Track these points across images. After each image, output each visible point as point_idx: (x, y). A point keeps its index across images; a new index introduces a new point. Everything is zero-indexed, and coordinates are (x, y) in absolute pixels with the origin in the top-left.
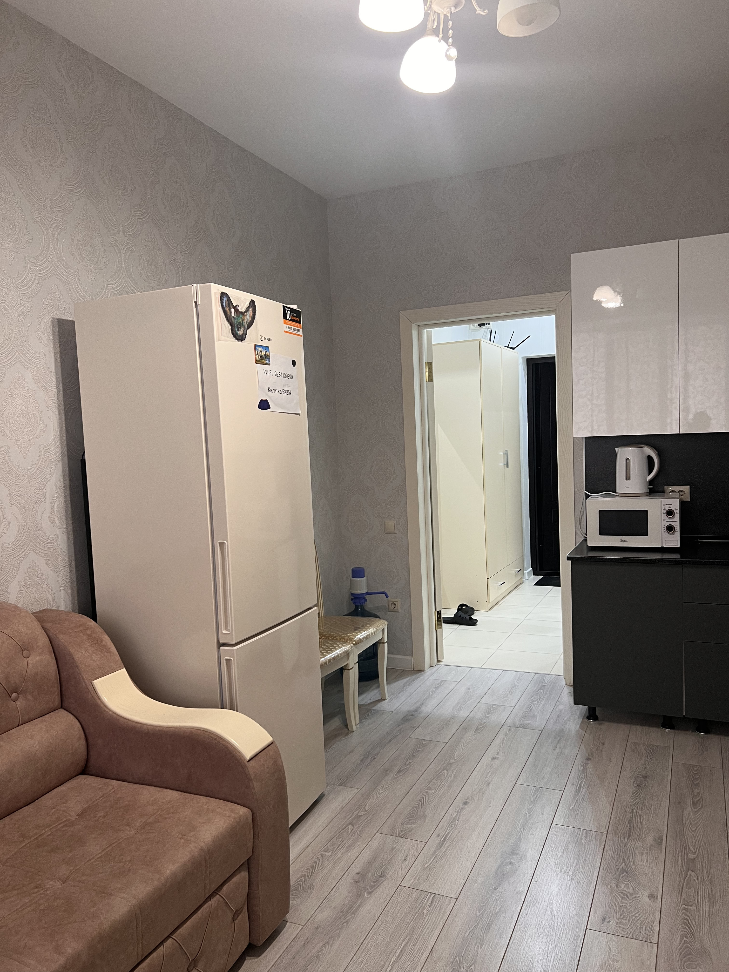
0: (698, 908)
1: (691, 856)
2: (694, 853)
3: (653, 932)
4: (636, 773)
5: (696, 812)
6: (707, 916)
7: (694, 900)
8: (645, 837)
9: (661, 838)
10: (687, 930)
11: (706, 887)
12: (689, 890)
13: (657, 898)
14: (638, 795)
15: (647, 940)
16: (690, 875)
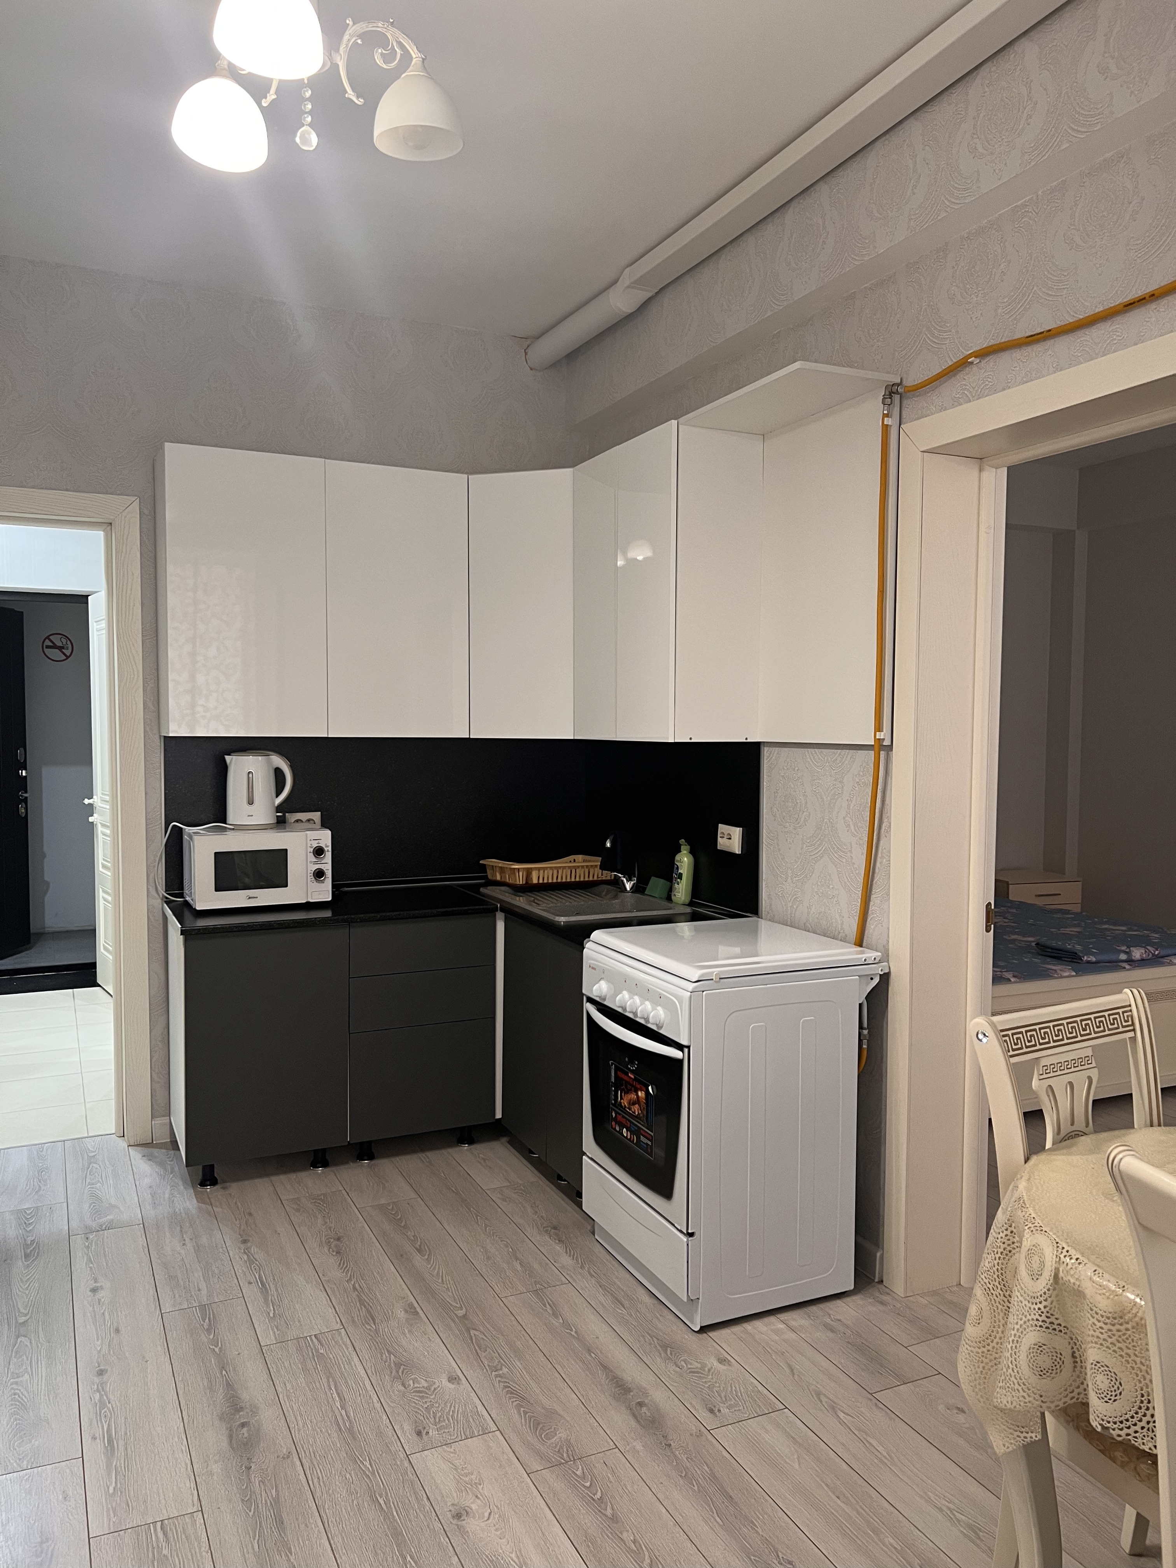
0: (509, 1368)
1: (461, 1313)
2: (461, 1308)
3: (484, 1419)
4: (323, 1239)
5: (428, 1260)
6: (525, 1374)
7: (500, 1361)
8: (392, 1313)
9: (411, 1306)
10: (516, 1398)
11: (501, 1341)
12: (486, 1353)
13: (459, 1379)
14: (346, 1264)
15: (485, 1432)
16: (475, 1335)
